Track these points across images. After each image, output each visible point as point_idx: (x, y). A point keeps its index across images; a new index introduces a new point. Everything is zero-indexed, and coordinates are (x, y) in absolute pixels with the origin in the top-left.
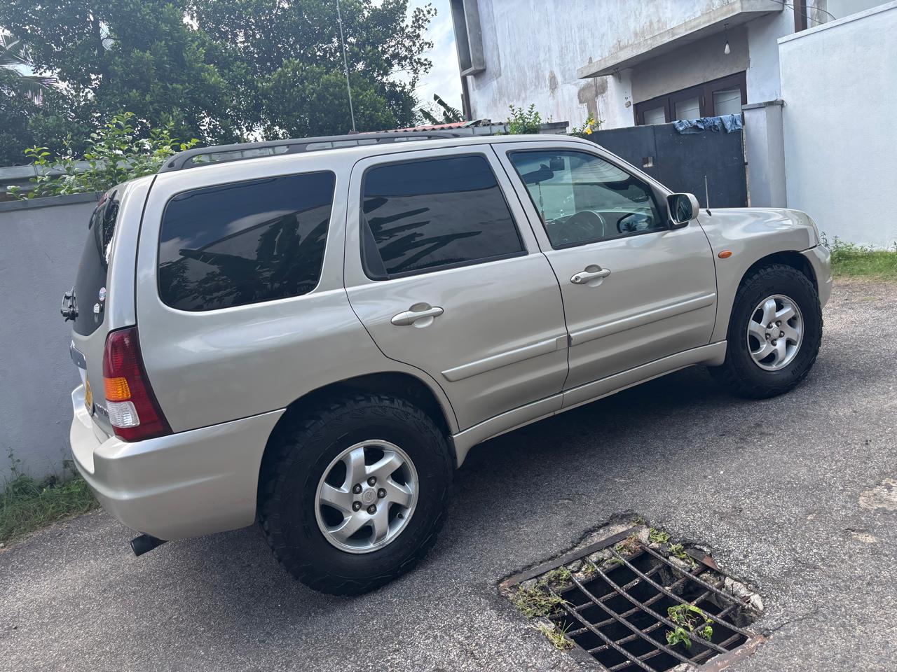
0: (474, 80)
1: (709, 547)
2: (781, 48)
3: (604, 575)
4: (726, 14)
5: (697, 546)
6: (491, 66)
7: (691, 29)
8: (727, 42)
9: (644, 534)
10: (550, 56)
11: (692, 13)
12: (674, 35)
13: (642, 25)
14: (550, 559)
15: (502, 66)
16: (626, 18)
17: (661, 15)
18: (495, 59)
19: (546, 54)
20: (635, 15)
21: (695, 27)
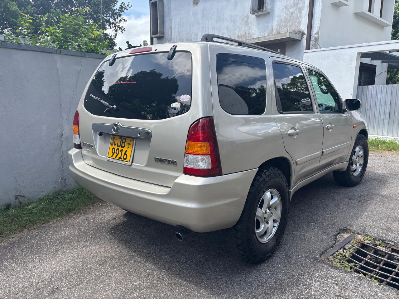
0: (157, 41)
1: (392, 242)
2: (305, 54)
3: (355, 254)
4: (282, 36)
5: (386, 242)
6: (167, 35)
7: (267, 39)
8: (279, 48)
9: (360, 237)
10: (197, 37)
11: (263, 34)
12: (259, 40)
13: (241, 34)
14: (331, 247)
15: (173, 37)
16: (235, 29)
17: (250, 31)
18: (169, 33)
19: (195, 36)
20: (239, 29)
21: (269, 39)
